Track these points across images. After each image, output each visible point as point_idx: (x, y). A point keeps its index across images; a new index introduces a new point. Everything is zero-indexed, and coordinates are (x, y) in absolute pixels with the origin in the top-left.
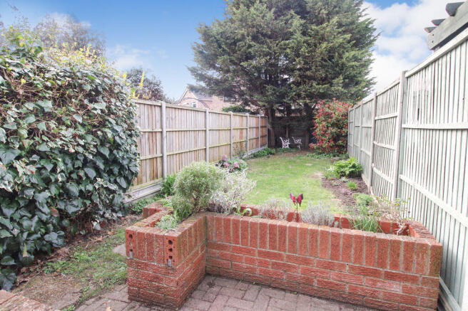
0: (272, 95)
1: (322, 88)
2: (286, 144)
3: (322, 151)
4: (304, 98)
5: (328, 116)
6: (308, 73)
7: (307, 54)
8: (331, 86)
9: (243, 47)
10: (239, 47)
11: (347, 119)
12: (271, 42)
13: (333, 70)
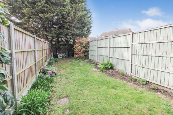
0: (55, 33)
1: (78, 32)
2: (60, 56)
3: (79, 58)
4: (70, 36)
5: (82, 43)
6: (73, 25)
7: (73, 16)
8: (82, 31)
9: (40, 6)
10: (37, 5)
11: (88, 45)
12: (55, 7)
13: (82, 25)
